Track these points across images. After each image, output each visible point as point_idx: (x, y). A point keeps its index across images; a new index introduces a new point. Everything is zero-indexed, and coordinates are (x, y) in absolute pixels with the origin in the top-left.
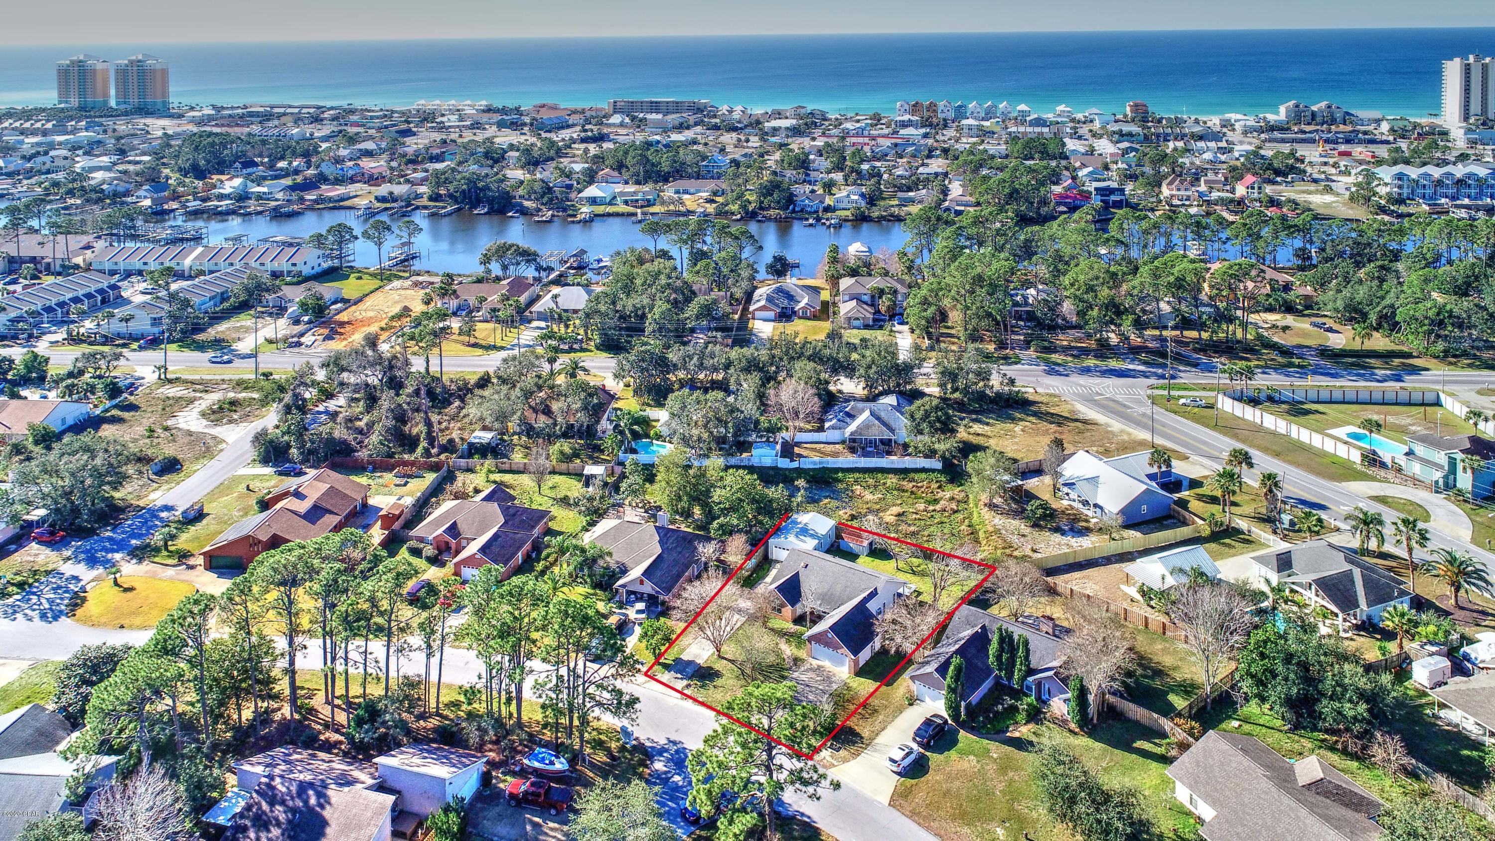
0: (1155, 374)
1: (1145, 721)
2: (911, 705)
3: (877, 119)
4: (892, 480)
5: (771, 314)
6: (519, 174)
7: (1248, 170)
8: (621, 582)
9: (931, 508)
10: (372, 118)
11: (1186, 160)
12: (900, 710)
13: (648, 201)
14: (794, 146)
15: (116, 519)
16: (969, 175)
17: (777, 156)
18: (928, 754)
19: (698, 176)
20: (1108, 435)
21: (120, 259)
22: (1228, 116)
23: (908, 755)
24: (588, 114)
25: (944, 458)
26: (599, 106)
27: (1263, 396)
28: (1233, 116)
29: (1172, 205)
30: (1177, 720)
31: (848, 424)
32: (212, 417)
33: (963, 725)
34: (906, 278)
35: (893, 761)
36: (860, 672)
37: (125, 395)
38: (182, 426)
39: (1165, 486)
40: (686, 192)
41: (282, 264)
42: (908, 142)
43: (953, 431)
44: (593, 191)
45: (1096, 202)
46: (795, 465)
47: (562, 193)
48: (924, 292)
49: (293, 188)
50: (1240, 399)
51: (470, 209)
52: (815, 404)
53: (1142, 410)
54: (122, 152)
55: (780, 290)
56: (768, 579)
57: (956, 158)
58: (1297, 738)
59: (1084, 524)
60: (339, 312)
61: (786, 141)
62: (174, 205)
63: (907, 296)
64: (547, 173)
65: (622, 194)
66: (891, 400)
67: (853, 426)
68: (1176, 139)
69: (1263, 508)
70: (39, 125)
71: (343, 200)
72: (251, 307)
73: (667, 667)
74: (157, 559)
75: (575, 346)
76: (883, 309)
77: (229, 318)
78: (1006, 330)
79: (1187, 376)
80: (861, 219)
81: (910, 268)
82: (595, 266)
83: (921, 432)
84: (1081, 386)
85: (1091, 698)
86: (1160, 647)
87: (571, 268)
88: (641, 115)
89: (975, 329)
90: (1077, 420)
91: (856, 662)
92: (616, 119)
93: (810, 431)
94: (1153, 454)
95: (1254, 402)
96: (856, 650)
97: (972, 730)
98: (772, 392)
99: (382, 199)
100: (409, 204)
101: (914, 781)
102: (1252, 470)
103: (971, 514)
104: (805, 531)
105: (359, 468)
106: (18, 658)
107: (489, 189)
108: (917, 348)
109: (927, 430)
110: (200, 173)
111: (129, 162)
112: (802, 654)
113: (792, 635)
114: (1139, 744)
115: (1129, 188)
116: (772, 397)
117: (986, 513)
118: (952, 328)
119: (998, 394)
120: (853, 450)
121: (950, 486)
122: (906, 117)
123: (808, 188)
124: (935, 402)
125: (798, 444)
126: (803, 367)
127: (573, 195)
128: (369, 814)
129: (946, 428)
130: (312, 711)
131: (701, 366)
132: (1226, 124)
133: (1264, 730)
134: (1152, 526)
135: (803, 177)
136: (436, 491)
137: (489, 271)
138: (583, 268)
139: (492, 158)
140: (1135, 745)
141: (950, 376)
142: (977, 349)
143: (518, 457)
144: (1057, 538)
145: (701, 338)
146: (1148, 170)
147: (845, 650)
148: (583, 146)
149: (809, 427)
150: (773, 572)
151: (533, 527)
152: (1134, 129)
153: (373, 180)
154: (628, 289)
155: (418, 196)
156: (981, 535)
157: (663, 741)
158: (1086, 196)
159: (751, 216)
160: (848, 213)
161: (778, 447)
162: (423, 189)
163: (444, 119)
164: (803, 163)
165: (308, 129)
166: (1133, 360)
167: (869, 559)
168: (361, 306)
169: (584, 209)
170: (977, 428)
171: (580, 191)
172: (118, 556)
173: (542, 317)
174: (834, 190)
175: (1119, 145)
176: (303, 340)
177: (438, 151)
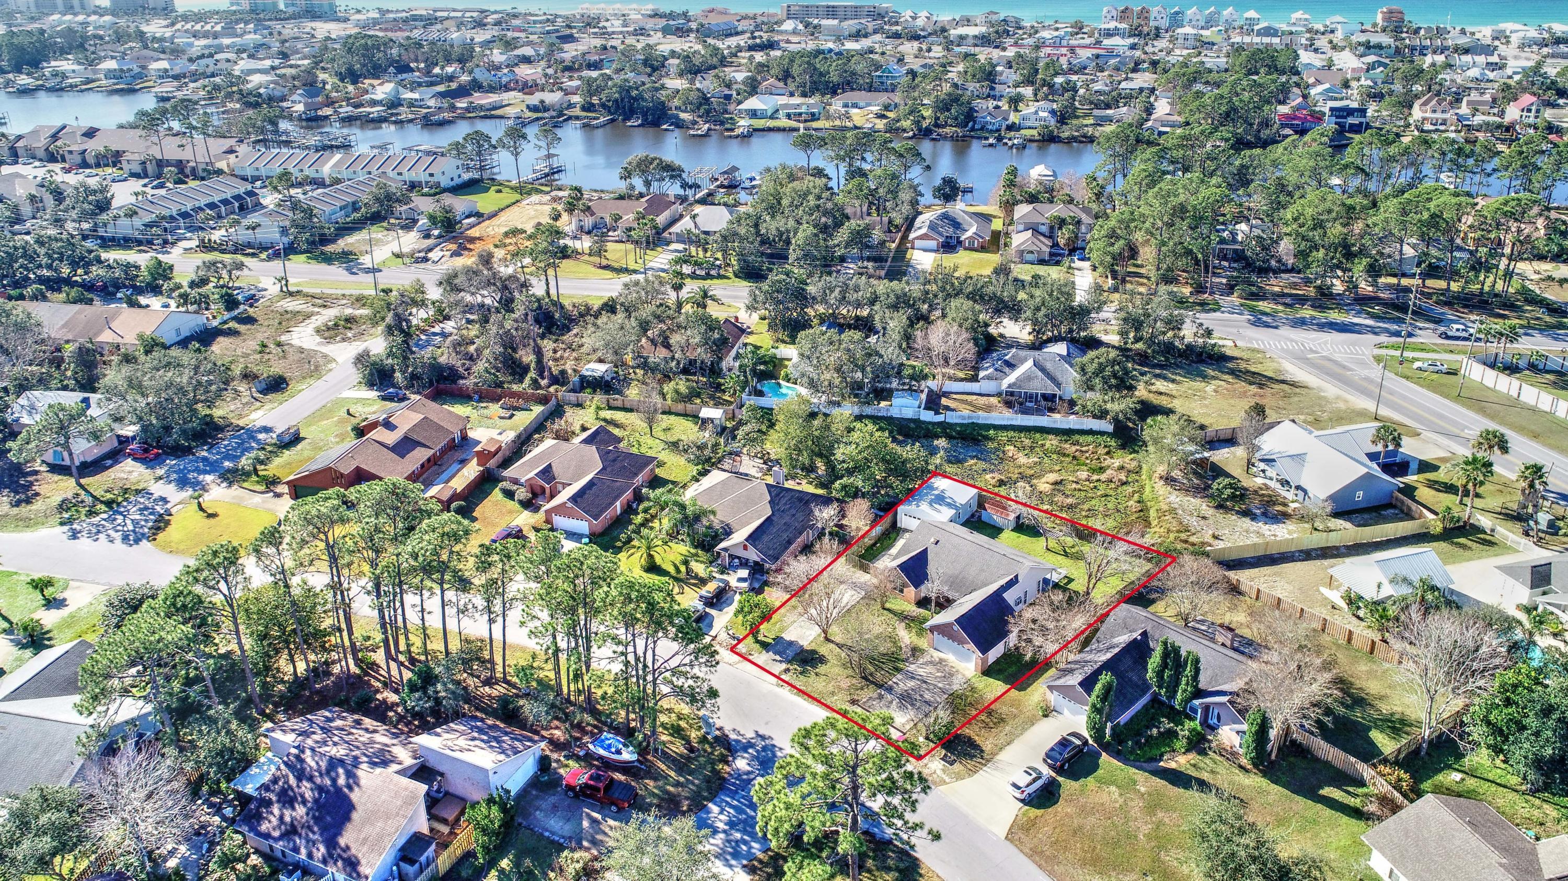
0: (1387, 331)
1: (1337, 763)
2: (1046, 716)
3: (1079, 28)
4: (1051, 442)
5: (933, 244)
6: (675, 83)
7: (1524, 90)
8: (723, 545)
9: (1095, 477)
10: (535, 22)
11: (1446, 76)
12: (1032, 722)
13: (813, 114)
14: (982, 58)
15: (214, 437)
16: (1179, 91)
17: (961, 68)
18: (1060, 779)
19: (870, 88)
20: (1321, 401)
21: (261, 164)
22: (1502, 26)
23: (1034, 780)
24: (759, 20)
25: (1116, 420)
26: (772, 11)
27: (1522, 363)
28: (1508, 26)
29: (1423, 131)
30: (1381, 768)
31: (1006, 375)
32: (327, 334)
33: (1106, 747)
34: (1094, 207)
35: (1015, 786)
36: (988, 671)
37: (242, 307)
38: (296, 342)
39: (1387, 468)
40: (855, 106)
41: (419, 175)
42: (1111, 53)
43: (1131, 388)
44: (753, 103)
45: (1329, 125)
46: (940, 418)
47: (719, 104)
48: (1112, 223)
49: (442, 95)
50: (1493, 366)
51: (624, 120)
52: (969, 352)
53: (1365, 373)
54: (285, 56)
55: (945, 217)
56: (894, 551)
57: (1166, 71)
58: (1537, 802)
59: (1279, 508)
60: (472, 226)
61: (972, 50)
62: (328, 111)
63: (1091, 228)
64: (707, 84)
65: (786, 106)
66: (1061, 348)
67: (1013, 377)
68: (1435, 52)
69: (1513, 502)
70: (208, 27)
71: (495, 108)
72: (384, 219)
73: (765, 646)
74: (245, 485)
75: (713, 272)
76: (1062, 242)
77: (360, 229)
78: (1207, 271)
79: (1426, 335)
80: (1049, 139)
81: (1098, 195)
82: (747, 184)
83: (1091, 388)
84: (1292, 340)
85: (1273, 734)
86: (1364, 668)
87: (722, 186)
88: (816, 21)
89: (1169, 269)
90: (1283, 382)
91: (984, 661)
92: (789, 25)
93: (962, 380)
94: (1378, 430)
95: (1511, 369)
96: (984, 647)
97: (1117, 755)
98: (918, 334)
99: (533, 109)
100: (561, 114)
101: (1039, 812)
102: (1506, 456)
103: (1143, 487)
104: (940, 499)
105: (464, 397)
106: (93, 582)
107: (643, 99)
108: (1098, 288)
109: (1098, 387)
110: (353, 76)
111: (291, 66)
112: (923, 643)
113: (913, 619)
114: (1327, 791)
115: (1372, 109)
116: (919, 340)
117: (1161, 489)
118: (1142, 266)
119: (1189, 347)
120: (1009, 404)
121: (1120, 452)
122: (1112, 25)
123: (991, 104)
124: (1113, 354)
125: (946, 394)
126: (960, 306)
127: (731, 107)
128: (399, 803)
129: (1123, 384)
130: (374, 666)
131: (843, 300)
132: (1500, 36)
133: (1494, 788)
134: (1366, 516)
135: (986, 91)
136: (539, 427)
137: (632, 188)
138: (736, 187)
139: (652, 66)
140: (1322, 792)
141: (1134, 323)
142: (1170, 293)
143: (633, 393)
144: (1246, 522)
145: (851, 268)
146: (1398, 87)
147: (972, 646)
148: (748, 54)
149: (961, 375)
150: (900, 543)
151: (636, 475)
152: (1386, 40)
153: (527, 88)
154: (774, 208)
155: (570, 106)
156: (1153, 513)
157: (750, 734)
158: (1318, 118)
159: (924, 133)
160: (1034, 132)
161: (924, 396)
162: (576, 99)
163: (607, 24)
164: (989, 76)
165: (469, 34)
166: (1359, 313)
167: (1015, 534)
168: (495, 221)
169: (742, 122)
170: (1160, 385)
171: (740, 103)
172: (209, 478)
173: (680, 239)
174: (1021, 106)
175: (1363, 59)
176: (430, 255)
177: (596, 58)
